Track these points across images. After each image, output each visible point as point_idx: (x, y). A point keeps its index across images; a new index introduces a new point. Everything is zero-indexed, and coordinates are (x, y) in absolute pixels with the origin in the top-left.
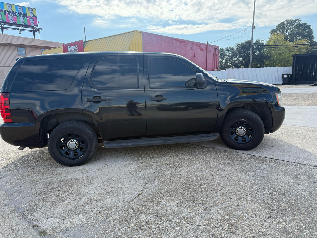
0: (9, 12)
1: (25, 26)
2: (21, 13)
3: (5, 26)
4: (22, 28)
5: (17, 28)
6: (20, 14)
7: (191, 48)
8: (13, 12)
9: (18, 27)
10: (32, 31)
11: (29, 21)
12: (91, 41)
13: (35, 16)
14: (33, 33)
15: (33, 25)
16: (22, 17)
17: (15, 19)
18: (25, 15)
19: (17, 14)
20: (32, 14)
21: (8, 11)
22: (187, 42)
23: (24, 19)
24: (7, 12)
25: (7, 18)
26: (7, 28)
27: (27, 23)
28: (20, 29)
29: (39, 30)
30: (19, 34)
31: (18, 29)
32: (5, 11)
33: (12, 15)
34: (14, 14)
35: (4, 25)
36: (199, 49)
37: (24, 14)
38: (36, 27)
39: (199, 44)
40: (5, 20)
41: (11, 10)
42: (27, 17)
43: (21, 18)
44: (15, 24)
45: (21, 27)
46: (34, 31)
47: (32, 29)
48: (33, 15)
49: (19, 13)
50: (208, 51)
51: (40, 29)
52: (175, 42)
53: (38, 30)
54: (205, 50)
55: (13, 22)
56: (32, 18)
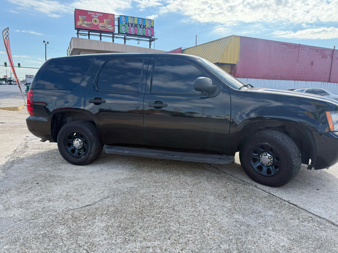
0: (132, 25)
1: (144, 36)
2: (141, 25)
3: (127, 37)
4: (141, 39)
5: (137, 38)
6: (140, 26)
7: (308, 54)
8: (135, 24)
9: (138, 37)
10: (149, 41)
11: (147, 31)
12: (189, 48)
13: (152, 27)
14: (149, 42)
15: (150, 36)
16: (142, 28)
17: (136, 30)
18: (144, 27)
19: (138, 26)
20: (151, 25)
21: (131, 23)
22: (302, 47)
23: (143, 30)
24: (130, 24)
25: (130, 29)
26: (129, 39)
27: (145, 34)
28: (139, 39)
29: (155, 40)
30: (138, 44)
31: (138, 40)
32: (129, 23)
33: (133, 27)
34: (136, 25)
35: (127, 36)
36: (320, 55)
37: (143, 25)
38: (152, 37)
39: (321, 50)
40: (128, 32)
41: (134, 22)
42: (145, 28)
43: (141, 29)
44: (135, 35)
45: (140, 37)
46: (150, 41)
47: (149, 39)
48: (151, 26)
49: (139, 25)
50: (334, 58)
51: (155, 39)
52: (284, 46)
53: (154, 40)
54: (329, 57)
55: (134, 33)
56: (149, 29)
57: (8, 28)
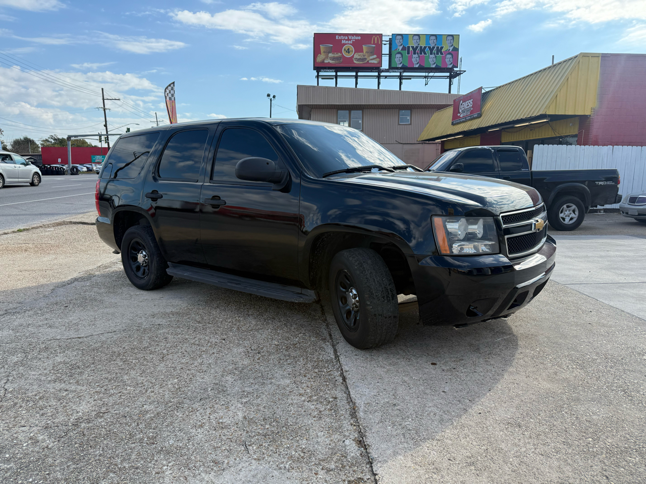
0: (415, 49)
1: (438, 69)
2: (434, 47)
3: (405, 74)
4: (431, 74)
5: (424, 74)
6: (431, 50)
8: (421, 47)
9: (426, 72)
10: (448, 76)
11: (444, 59)
13: (456, 50)
14: (448, 80)
15: (450, 66)
16: (434, 54)
17: (422, 59)
18: (439, 50)
19: (427, 50)
20: (452, 45)
21: (413, 47)
23: (436, 57)
24: (411, 49)
25: (410, 58)
26: (409, 78)
27: (440, 65)
28: (428, 76)
29: (460, 74)
30: (426, 85)
31: (425, 77)
32: (409, 47)
33: (418, 54)
34: (423, 50)
35: (404, 72)
37: (438, 48)
38: (455, 69)
40: (407, 64)
41: (419, 45)
42: (442, 54)
43: (433, 56)
44: (421, 69)
45: (430, 72)
46: (451, 78)
47: (448, 74)
48: (453, 47)
49: (429, 47)
51: (462, 72)
53: (458, 74)
55: (419, 64)
56: (449, 53)
57: (174, 83)
